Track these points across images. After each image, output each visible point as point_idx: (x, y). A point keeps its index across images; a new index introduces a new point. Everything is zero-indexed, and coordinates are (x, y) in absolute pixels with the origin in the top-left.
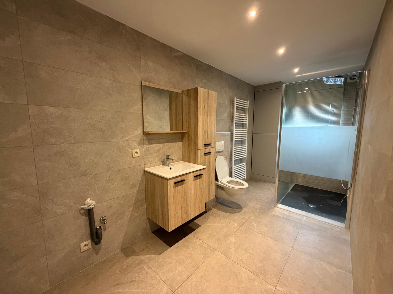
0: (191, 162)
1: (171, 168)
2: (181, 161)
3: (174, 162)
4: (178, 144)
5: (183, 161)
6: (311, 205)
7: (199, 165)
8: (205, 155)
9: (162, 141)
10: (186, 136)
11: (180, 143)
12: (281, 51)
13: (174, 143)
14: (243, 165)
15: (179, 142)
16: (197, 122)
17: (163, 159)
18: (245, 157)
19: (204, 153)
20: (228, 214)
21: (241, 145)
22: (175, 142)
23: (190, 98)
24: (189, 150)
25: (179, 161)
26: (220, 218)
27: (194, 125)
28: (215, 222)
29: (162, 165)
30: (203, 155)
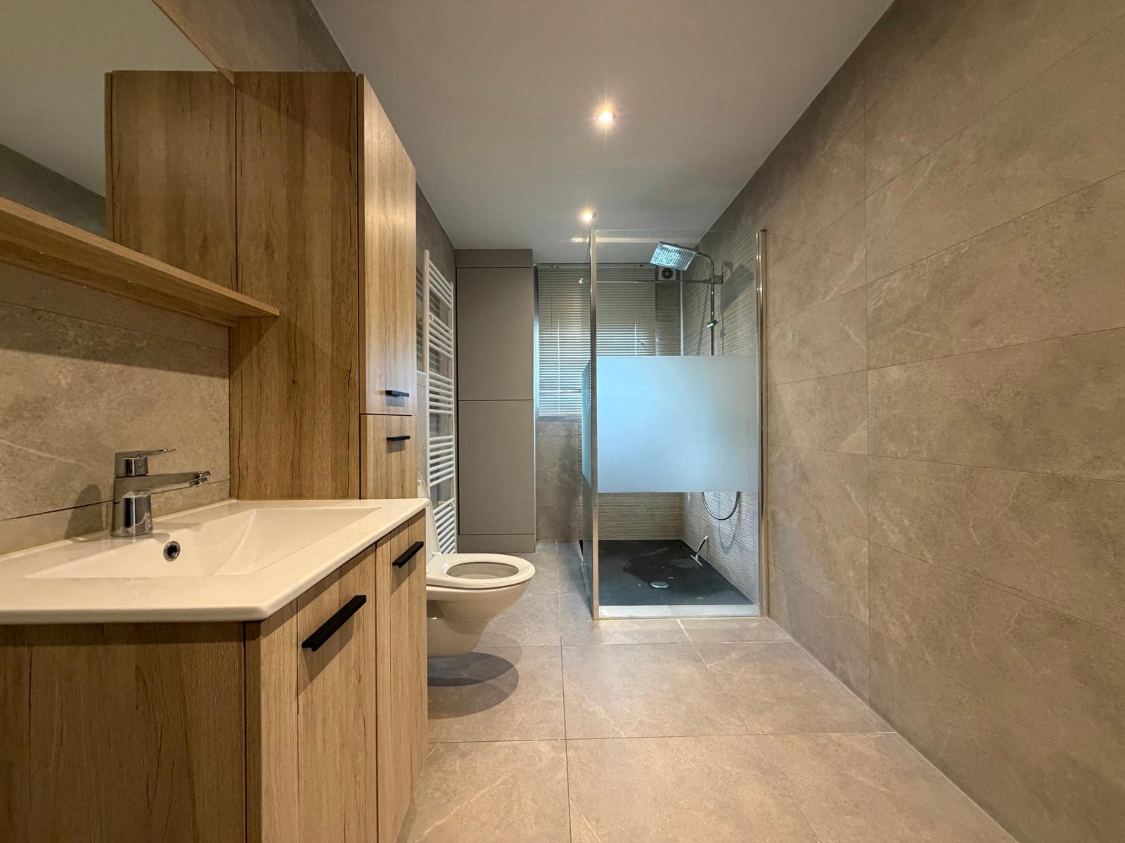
0: (315, 494)
1: (172, 551)
2: (222, 500)
3: (178, 511)
4: (203, 386)
5: (238, 498)
6: (655, 583)
7: (371, 498)
8: (390, 451)
9: (71, 333)
10: (271, 340)
11: (216, 381)
12: (605, 117)
13: (181, 375)
14: (448, 506)
15: (212, 375)
16: (354, 260)
17: (78, 485)
18: (451, 478)
19: (388, 439)
20: (479, 715)
21: (435, 433)
22: (181, 371)
23: (303, 123)
24: (298, 423)
25: (212, 502)
26: (463, 755)
27: (333, 276)
28: (455, 791)
29: (68, 536)
30: (384, 445)
